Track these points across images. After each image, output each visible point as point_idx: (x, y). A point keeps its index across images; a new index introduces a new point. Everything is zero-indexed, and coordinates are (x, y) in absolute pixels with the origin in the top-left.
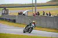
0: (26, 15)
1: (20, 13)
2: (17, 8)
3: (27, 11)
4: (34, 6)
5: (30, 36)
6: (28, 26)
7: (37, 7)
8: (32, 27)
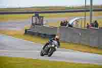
0: (74, 26)
1: (63, 22)
2: (58, 14)
3: (76, 19)
4: (89, 11)
5: (81, 64)
6: (47, 44)
7: (93, 12)
8: (53, 46)
